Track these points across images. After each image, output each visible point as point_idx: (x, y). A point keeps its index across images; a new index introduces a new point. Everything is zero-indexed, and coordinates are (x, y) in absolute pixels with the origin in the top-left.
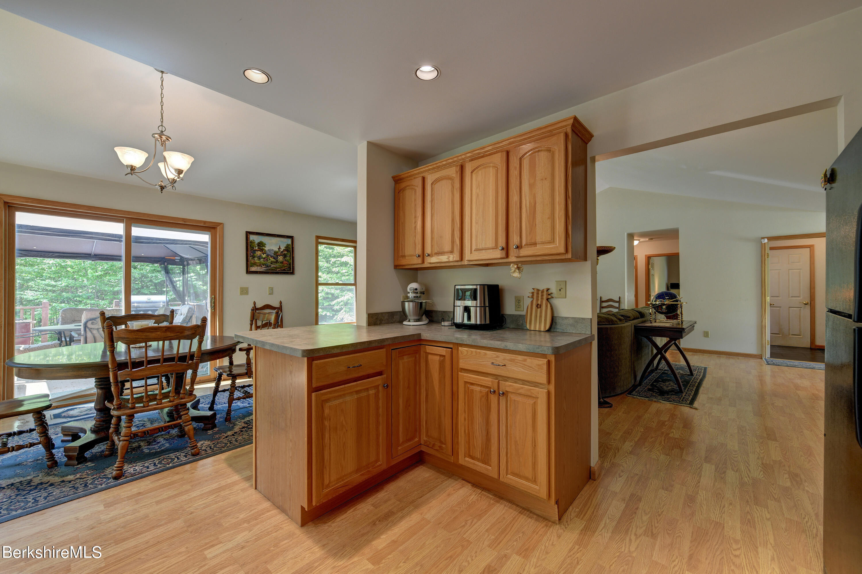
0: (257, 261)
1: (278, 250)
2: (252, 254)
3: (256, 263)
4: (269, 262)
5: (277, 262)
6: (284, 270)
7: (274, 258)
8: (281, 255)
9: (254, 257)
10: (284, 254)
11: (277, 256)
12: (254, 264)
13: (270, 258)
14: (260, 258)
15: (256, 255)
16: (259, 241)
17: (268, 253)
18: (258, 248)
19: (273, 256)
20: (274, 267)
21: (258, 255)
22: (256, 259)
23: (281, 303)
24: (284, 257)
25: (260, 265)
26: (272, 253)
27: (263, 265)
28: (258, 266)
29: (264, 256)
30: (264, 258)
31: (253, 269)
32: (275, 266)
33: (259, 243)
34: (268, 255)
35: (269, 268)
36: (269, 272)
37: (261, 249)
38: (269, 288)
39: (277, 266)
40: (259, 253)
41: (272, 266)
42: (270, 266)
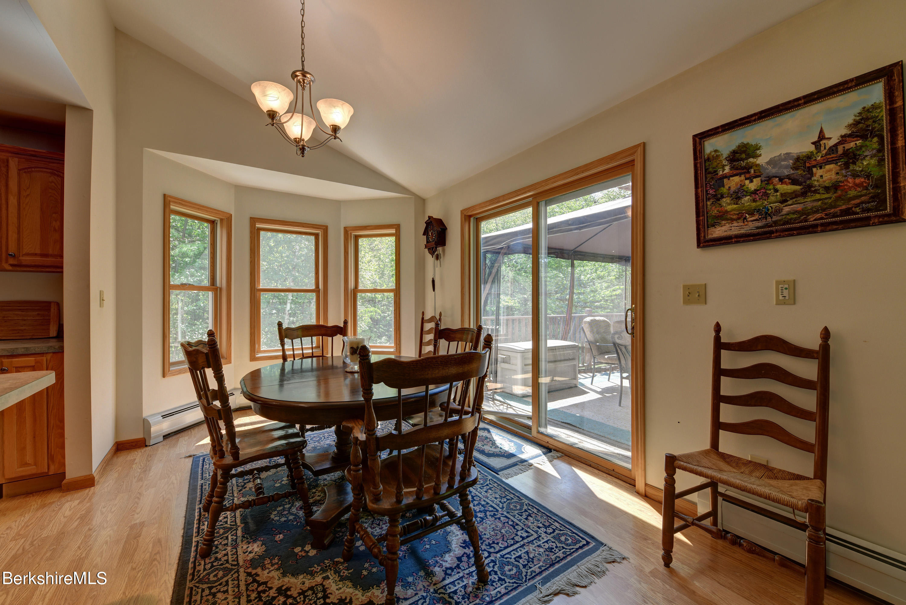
0: (729, 208)
1: (812, 148)
2: (711, 192)
3: (727, 212)
4: (772, 198)
5: (808, 190)
6: (847, 212)
7: (794, 182)
8: (828, 162)
9: (718, 198)
10: (846, 153)
11: (810, 170)
12: (723, 217)
13: (779, 186)
14: (737, 196)
15: (724, 190)
16: (733, 147)
17: (771, 170)
18: (732, 168)
19: (788, 177)
20: (795, 212)
21: (733, 189)
22: (725, 201)
23: (826, 334)
24: (846, 166)
25: (741, 217)
26: (786, 167)
27: (752, 214)
28: (732, 220)
29: (752, 186)
30: (755, 192)
31: (718, 232)
32: (799, 207)
33: (734, 152)
34: (769, 180)
35: (775, 218)
36: (772, 232)
37: (744, 168)
38: (778, 283)
39: (809, 205)
40: (734, 182)
41: (786, 209)
42: (778, 211)
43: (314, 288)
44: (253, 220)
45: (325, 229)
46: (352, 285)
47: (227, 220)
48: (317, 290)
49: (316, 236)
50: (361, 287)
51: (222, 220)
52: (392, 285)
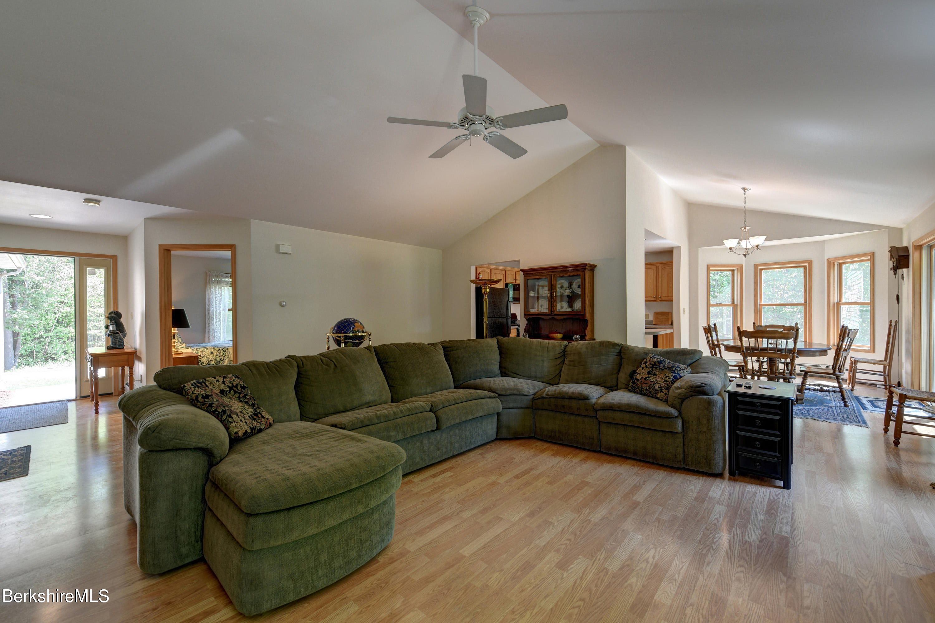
43: (803, 302)
44: (756, 266)
45: (810, 263)
46: (835, 298)
47: (740, 268)
48: (805, 304)
49: (805, 267)
50: (844, 301)
51: (737, 268)
52: (868, 300)
